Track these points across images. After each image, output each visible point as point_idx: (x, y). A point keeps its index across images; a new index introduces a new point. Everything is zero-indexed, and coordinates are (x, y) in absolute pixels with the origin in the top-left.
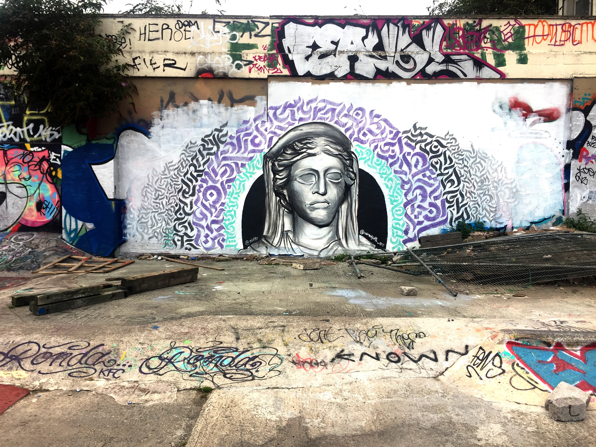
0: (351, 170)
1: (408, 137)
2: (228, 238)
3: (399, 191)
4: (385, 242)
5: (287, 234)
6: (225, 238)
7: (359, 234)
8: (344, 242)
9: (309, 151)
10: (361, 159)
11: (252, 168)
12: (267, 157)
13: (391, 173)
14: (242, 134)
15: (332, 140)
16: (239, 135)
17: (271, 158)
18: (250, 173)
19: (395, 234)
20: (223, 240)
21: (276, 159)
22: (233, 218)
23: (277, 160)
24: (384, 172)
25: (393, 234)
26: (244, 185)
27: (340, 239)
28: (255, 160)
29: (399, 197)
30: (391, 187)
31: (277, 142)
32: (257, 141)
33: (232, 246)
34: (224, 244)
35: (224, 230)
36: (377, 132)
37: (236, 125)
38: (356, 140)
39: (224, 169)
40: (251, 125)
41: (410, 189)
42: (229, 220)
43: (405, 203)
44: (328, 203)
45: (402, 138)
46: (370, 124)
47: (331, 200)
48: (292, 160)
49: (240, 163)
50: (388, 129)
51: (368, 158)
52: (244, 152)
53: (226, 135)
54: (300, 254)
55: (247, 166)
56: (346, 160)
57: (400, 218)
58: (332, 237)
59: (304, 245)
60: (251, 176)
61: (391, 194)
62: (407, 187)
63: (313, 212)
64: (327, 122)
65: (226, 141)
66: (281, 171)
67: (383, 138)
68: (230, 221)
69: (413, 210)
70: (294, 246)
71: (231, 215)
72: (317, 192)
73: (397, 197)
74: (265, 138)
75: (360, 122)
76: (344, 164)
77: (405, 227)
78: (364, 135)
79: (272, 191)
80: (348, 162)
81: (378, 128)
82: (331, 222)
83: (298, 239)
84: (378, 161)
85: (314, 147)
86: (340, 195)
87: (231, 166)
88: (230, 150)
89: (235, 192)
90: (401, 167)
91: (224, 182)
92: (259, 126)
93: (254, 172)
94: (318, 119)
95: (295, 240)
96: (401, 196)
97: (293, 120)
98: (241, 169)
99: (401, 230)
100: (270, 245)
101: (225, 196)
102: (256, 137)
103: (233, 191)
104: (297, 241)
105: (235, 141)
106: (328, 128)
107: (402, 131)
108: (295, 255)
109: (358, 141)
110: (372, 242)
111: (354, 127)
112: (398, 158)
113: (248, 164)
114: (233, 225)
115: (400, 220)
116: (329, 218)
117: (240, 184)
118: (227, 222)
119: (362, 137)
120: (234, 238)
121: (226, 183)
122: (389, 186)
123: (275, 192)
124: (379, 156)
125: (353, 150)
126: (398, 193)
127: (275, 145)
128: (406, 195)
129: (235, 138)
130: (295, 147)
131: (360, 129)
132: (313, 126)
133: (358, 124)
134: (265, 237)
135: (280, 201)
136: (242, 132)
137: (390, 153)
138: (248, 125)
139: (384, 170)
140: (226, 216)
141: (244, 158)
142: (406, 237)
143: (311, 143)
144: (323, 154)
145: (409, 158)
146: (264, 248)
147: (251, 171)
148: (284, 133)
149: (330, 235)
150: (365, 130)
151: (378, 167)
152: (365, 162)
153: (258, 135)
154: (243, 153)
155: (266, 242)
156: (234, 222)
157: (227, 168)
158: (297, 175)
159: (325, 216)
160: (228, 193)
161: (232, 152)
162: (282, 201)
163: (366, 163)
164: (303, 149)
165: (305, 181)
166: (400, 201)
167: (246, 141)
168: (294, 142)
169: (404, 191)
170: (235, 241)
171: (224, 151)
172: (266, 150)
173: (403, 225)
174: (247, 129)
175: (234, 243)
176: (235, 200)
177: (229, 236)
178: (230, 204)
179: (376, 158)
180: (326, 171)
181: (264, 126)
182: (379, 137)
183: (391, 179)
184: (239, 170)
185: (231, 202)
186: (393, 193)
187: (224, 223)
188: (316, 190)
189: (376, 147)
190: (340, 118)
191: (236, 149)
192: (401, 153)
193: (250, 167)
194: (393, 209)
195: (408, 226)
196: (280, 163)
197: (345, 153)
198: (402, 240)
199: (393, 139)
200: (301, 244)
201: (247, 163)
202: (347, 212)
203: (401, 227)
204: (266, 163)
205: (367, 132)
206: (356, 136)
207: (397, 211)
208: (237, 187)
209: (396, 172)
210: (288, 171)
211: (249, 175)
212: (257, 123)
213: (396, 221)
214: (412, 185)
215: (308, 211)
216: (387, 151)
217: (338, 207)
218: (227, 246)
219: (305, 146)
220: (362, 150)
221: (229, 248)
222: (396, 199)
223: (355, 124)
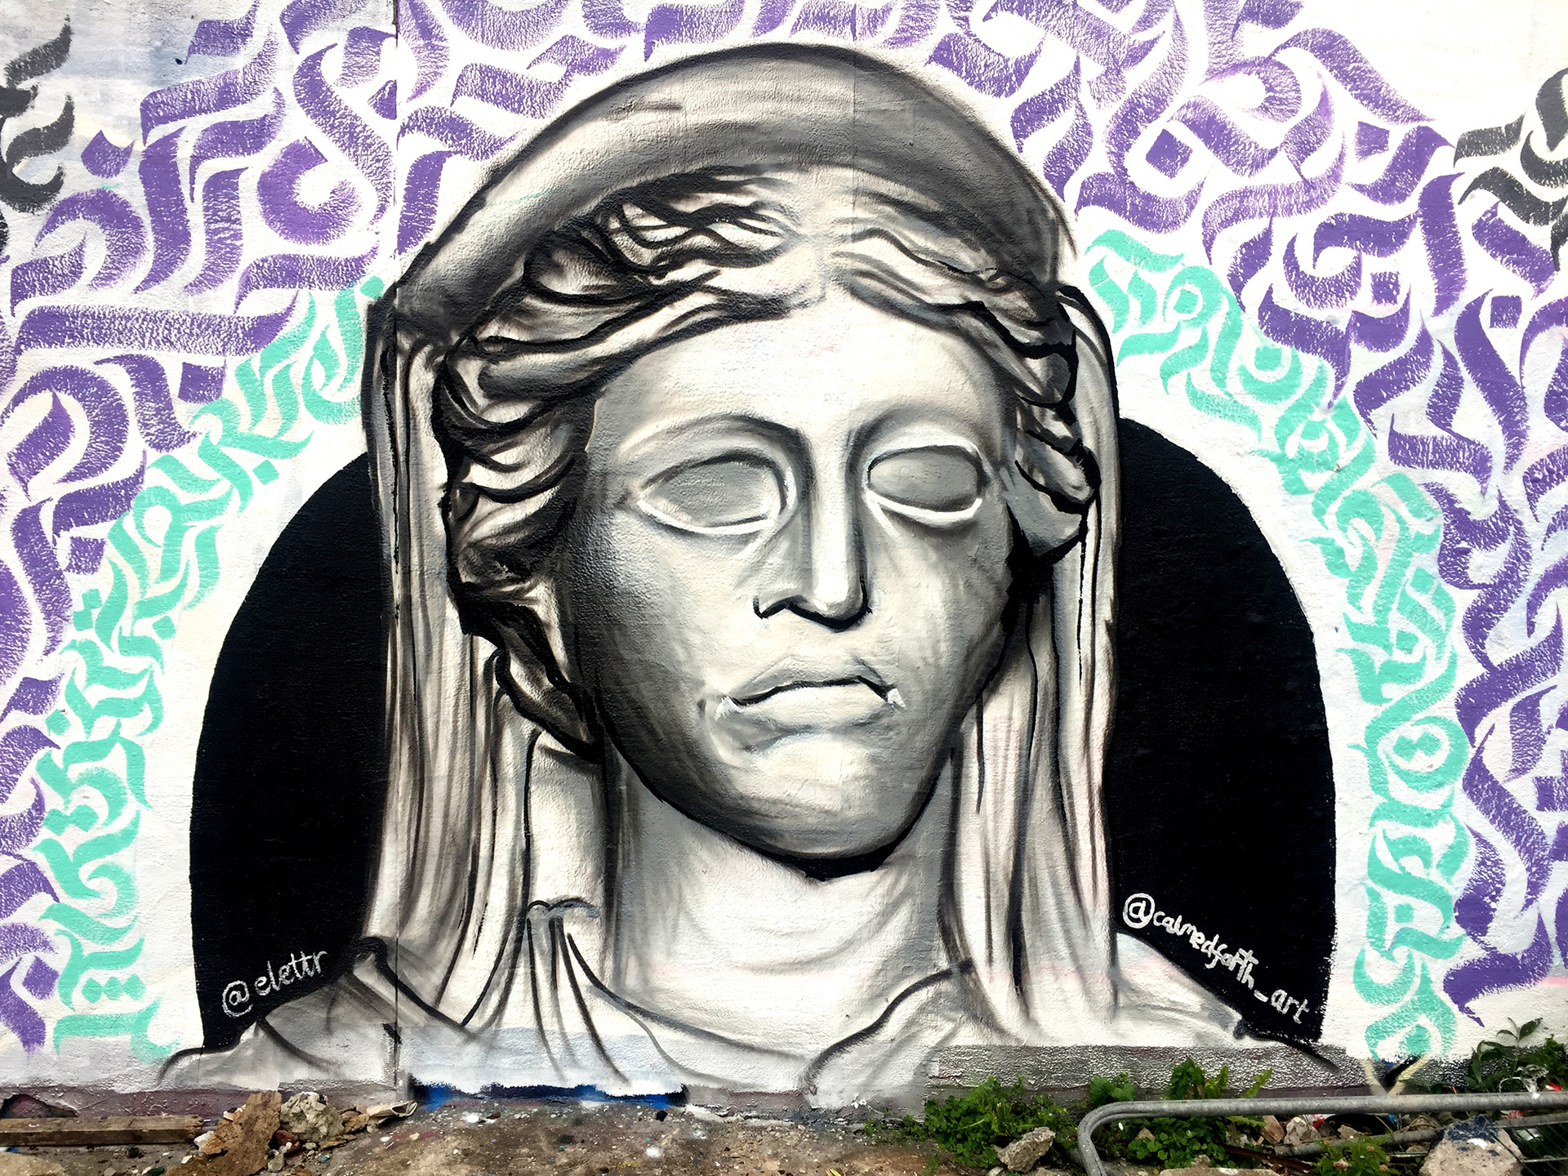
0: (1059, 429)
1: (1496, 181)
2: (79, 963)
3: (1423, 599)
4: (1313, 986)
5: (555, 927)
6: (56, 961)
7: (1117, 924)
8: (996, 985)
9: (733, 279)
10: (1136, 345)
11: (273, 409)
12: (399, 321)
13: (1365, 459)
14: (193, 129)
15: (910, 195)
16: (168, 142)
17: (427, 330)
18: (252, 443)
19: (1392, 928)
20: (42, 978)
21: (470, 334)
22: (116, 804)
23: (475, 348)
24: (1318, 445)
25: (1377, 922)
26: (206, 544)
27: (967, 966)
28: (297, 341)
29: (1425, 644)
30: (1369, 562)
31: (477, 202)
32: (312, 190)
33: (114, 1023)
34: (49, 1009)
35: (42, 900)
36: (1268, 132)
37: (138, 54)
38: (1100, 194)
39: (39, 407)
40: (263, 60)
41: (1509, 578)
42: (85, 818)
43: (1469, 690)
44: (881, 690)
45: (1457, 189)
46: (1214, 73)
47: (899, 661)
48: (598, 350)
49: (172, 364)
50: (1349, 113)
51: (1189, 338)
52: (209, 278)
53: (58, 134)
54: (658, 1088)
55: (231, 389)
56: (1023, 351)
57: (1431, 800)
58: (912, 952)
59: (686, 1015)
60: (267, 473)
61: (1367, 617)
62: (1485, 564)
63: (759, 760)
64: (870, 46)
65: (56, 183)
66: (510, 432)
67: (1309, 185)
68: (96, 832)
69: (1527, 746)
70: (612, 1023)
71: (102, 781)
72: (794, 605)
73: (1406, 641)
74: (379, 171)
75: (1137, 55)
76: (1005, 381)
77: (1467, 870)
78: (1167, 154)
79: (438, 589)
80: (1036, 365)
81: (1275, 104)
82: (904, 833)
83: (644, 964)
84: (1266, 360)
85: (766, 243)
86: (975, 625)
87: (103, 388)
88: (96, 256)
89: (134, 595)
90: (1442, 408)
91: (46, 519)
92: (331, 69)
93: (292, 436)
94: (804, 21)
95: (618, 973)
96: (1439, 635)
97: (597, 28)
98: (183, 411)
99: (1435, 896)
100: (418, 1016)
101: (55, 628)
102: (303, 157)
103: (120, 584)
104: (631, 980)
105: (129, 187)
106: (884, 100)
107: (1452, 131)
108: (616, 1090)
109: (1115, 205)
110: (1219, 984)
111: (1085, 96)
112: (1425, 339)
113: (243, 373)
114: (123, 858)
115: (1428, 819)
116: (883, 803)
117: (175, 534)
118: (71, 839)
119: (1145, 176)
120: (127, 958)
121: (61, 523)
122: (1353, 556)
123: (460, 594)
124: (1277, 322)
125: (1072, 272)
126: (1416, 613)
127: (458, 224)
128: (1477, 626)
129: (134, 164)
130: (623, 241)
131: (1133, 106)
132: (762, 79)
133: (1114, 71)
134: (382, 952)
135: (498, 666)
136: (189, 112)
137: (1364, 301)
138: (240, 61)
139: (1311, 432)
140: (63, 786)
141: (205, 327)
142: (1471, 951)
143: (750, 212)
144: (841, 302)
145: (1504, 341)
146: (376, 1034)
147: (267, 428)
148: (530, 127)
149: (894, 935)
150: (1169, 122)
151: (1270, 413)
152: (1166, 374)
153: (324, 143)
154: (196, 286)
155: (386, 991)
156: (128, 835)
157: (69, 402)
158: (632, 469)
159: (857, 791)
160: (77, 604)
161: (106, 278)
162: (516, 669)
163: (1177, 381)
164: (680, 258)
165: (694, 512)
166: (1433, 672)
167: (223, 186)
168: (613, 206)
169: (1465, 599)
170: (134, 987)
171: (41, 265)
172: (388, 269)
173: (1454, 856)
174: (227, 96)
175: (125, 1005)
176: (134, 664)
177: (90, 947)
178: (96, 694)
179: (1253, 337)
180: (863, 439)
181: (372, 69)
182: (1280, 172)
183: (1364, 507)
184: (170, 423)
185: (99, 673)
186: (1381, 611)
187: (49, 847)
188: (788, 586)
189: (1255, 254)
190: (975, 15)
191: (137, 250)
192: (1444, 302)
193: (256, 400)
194: (1375, 732)
195: (1489, 861)
196: (504, 369)
197: (1015, 301)
198: (1439, 970)
199: (1384, 191)
200: (663, 1005)
201: (233, 362)
202: (1025, 758)
203: (1435, 876)
204: (388, 369)
205: (1184, 135)
206: (1097, 162)
207: (1405, 748)
208: (154, 559)
209: (1403, 449)
210: (564, 433)
211: (248, 461)
212: (311, 43)
213: (1400, 830)
214: (1521, 554)
215: (722, 750)
216: (1342, 287)
217: (956, 719)
218: (73, 1024)
219: (701, 241)
220: (1146, 275)
221: (83, 1042)
222: (1399, 656)
223: (1092, 69)
